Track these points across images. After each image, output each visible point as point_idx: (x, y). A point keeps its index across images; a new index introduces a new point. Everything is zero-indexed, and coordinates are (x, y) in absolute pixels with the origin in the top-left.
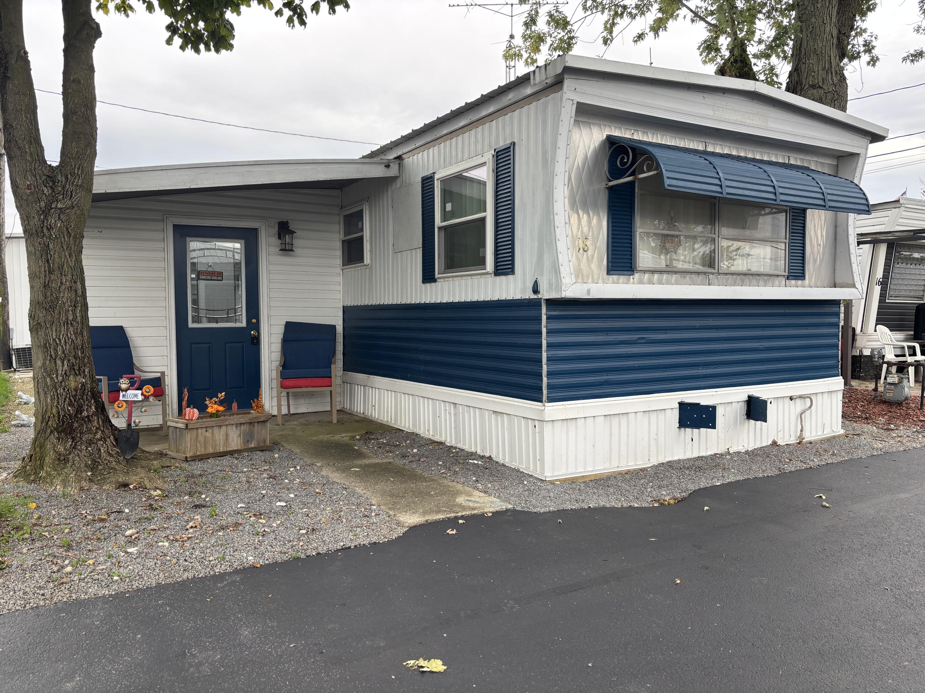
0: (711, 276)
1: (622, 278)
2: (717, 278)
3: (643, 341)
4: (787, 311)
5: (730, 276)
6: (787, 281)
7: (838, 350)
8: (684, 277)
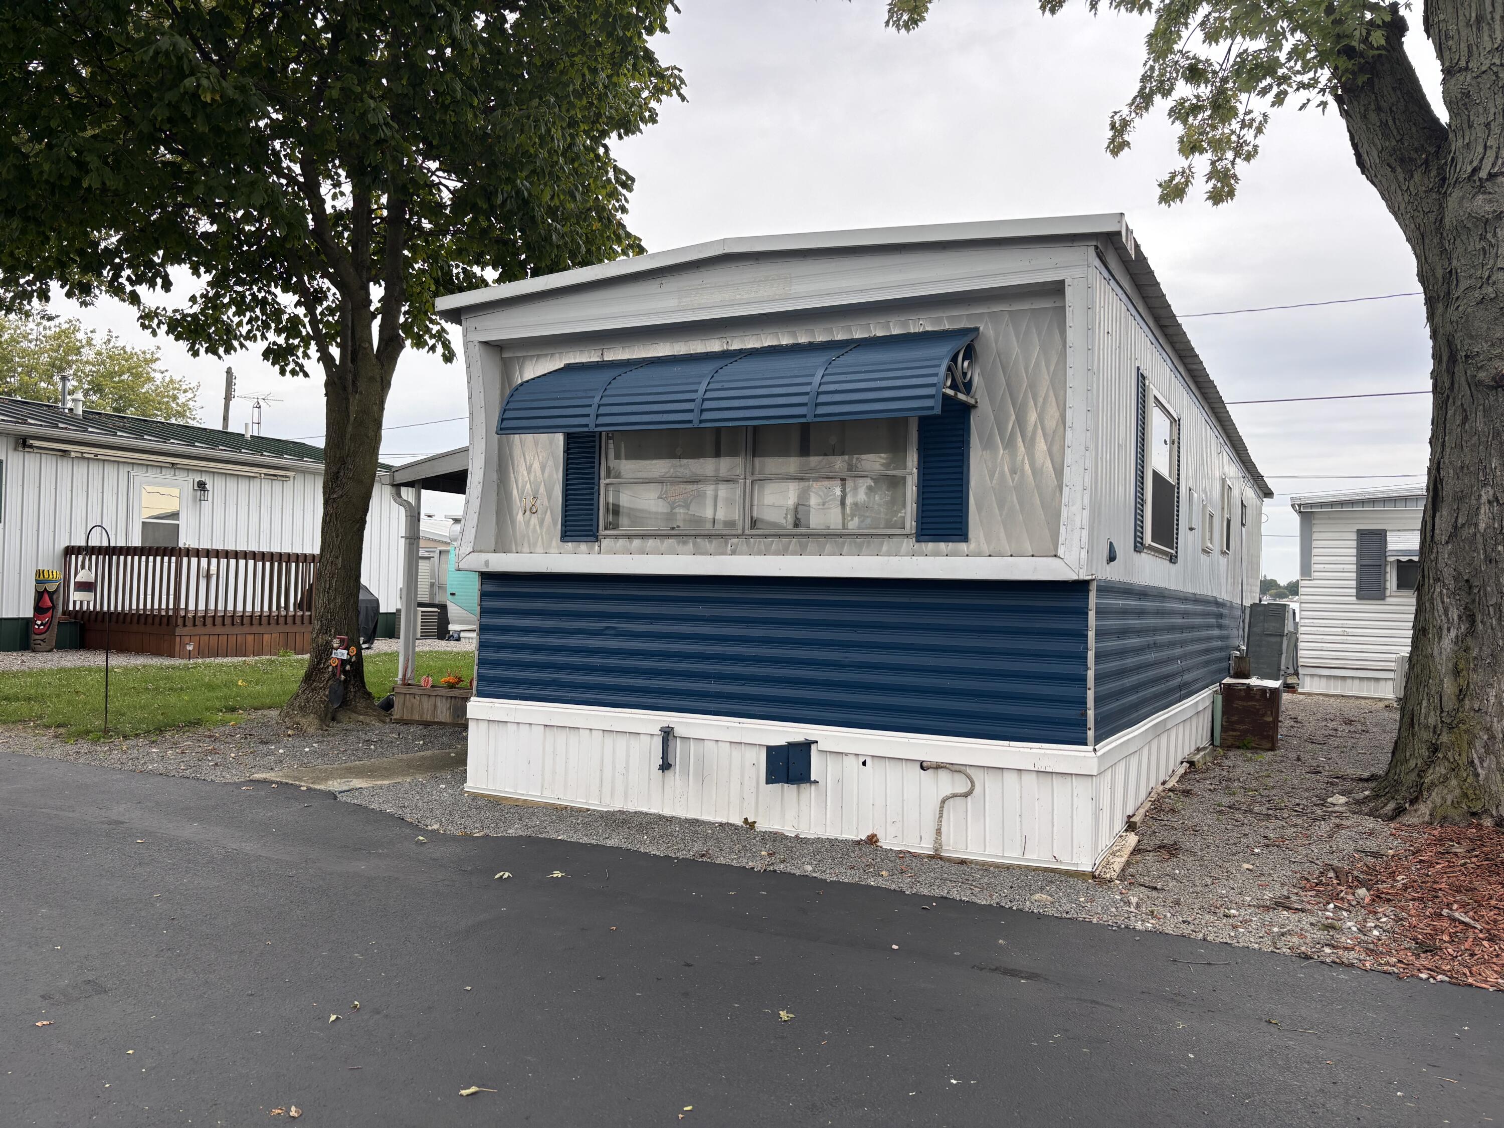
0: (735, 540)
1: (583, 547)
2: (748, 544)
3: (612, 632)
4: (914, 600)
5: (776, 539)
6: (917, 545)
7: (1085, 688)
8: (685, 543)
